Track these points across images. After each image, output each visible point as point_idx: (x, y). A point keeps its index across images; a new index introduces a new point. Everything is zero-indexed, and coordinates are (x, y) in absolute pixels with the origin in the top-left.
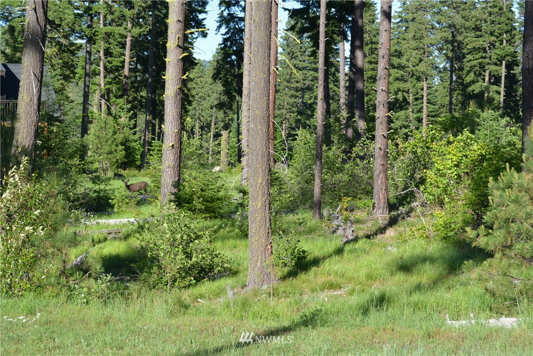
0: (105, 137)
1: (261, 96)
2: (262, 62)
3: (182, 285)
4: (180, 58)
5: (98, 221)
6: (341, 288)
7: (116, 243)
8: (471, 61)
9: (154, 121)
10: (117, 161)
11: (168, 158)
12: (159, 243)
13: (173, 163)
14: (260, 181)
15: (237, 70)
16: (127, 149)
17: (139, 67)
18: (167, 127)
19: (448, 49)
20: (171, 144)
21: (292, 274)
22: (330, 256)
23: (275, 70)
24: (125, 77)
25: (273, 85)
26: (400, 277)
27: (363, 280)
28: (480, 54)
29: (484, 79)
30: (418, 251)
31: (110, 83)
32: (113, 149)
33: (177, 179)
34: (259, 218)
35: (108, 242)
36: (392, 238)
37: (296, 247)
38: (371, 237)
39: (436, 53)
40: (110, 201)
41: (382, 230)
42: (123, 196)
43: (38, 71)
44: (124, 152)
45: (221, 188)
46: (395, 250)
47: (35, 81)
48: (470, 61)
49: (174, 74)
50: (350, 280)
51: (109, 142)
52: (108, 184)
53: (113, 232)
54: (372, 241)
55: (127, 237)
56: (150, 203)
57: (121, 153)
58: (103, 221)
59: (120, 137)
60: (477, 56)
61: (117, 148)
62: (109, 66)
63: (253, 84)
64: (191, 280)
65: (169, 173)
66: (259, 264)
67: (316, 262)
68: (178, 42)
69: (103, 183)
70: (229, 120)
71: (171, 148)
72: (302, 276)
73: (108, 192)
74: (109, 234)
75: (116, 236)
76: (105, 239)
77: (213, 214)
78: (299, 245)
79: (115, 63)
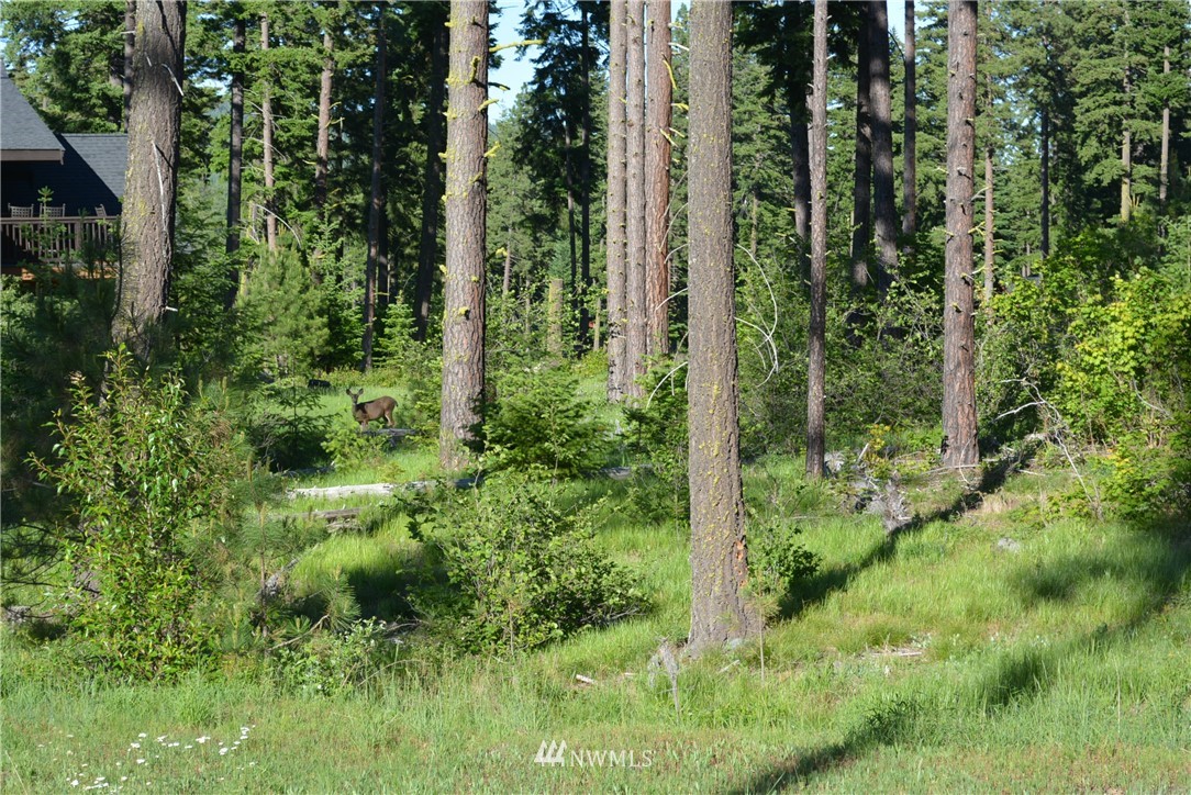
0: (282, 298)
1: (714, 189)
2: (713, 110)
3: (531, 640)
4: (480, 109)
5: (301, 490)
6: (909, 640)
7: (353, 543)
8: (1089, 112)
9: (383, 260)
10: (311, 353)
11: (455, 342)
12: (474, 544)
13: (469, 353)
14: (715, 390)
15: (568, 140)
16: (335, 323)
17: (345, 139)
18: (453, 270)
19: (1039, 88)
20: (462, 310)
21: (790, 609)
22: (866, 563)
23: (667, 137)
24: (319, 161)
25: (664, 172)
26: (1047, 612)
27: (961, 619)
28: (1110, 95)
29: (1119, 152)
30: (1074, 549)
31: (286, 177)
32: (302, 325)
33: (478, 389)
34: (716, 480)
35: (333, 541)
36: (1000, 518)
37: (791, 545)
38: (951, 517)
39: (1011, 95)
40: (324, 444)
41: (972, 501)
42: (351, 431)
43: (169, 143)
44: (326, 330)
45: (584, 409)
46: (1015, 548)
47: (161, 166)
48: (1088, 110)
49: (465, 148)
50: (930, 621)
51: (293, 310)
52: (315, 404)
53: (339, 515)
54: (957, 526)
55: (373, 528)
57: (319, 333)
58: (313, 491)
59: (316, 297)
60: (1103, 100)
61: (311, 321)
62: (284, 136)
63: (693, 161)
64: (551, 629)
65: (460, 376)
66: (716, 589)
67: (838, 579)
68: (475, 72)
69: (304, 403)
70: (544, 255)
71: (463, 317)
72: (812, 614)
73: (315, 423)
74: (330, 520)
75: (347, 526)
76: (325, 535)
77: (567, 471)
78: (799, 540)
79: (296, 131)
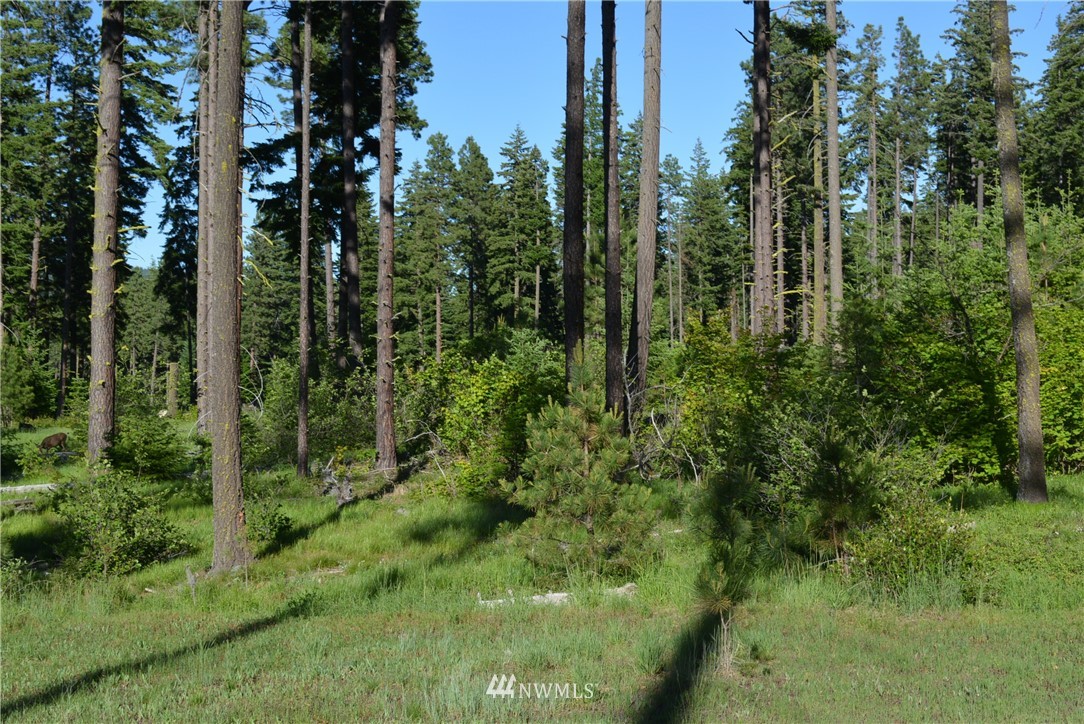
2: (226, 270)
3: (122, 570)
4: (111, 266)
6: (338, 565)
7: (28, 518)
8: (496, 265)
9: (73, 351)
10: (23, 407)
11: (96, 400)
12: (89, 515)
13: (105, 407)
14: (226, 427)
15: (187, 281)
16: (37, 390)
17: (51, 278)
18: (95, 358)
19: (466, 252)
20: (101, 382)
21: (273, 550)
22: (322, 524)
23: (239, 280)
24: (32, 292)
26: (415, 548)
27: (367, 552)
28: (507, 257)
29: (513, 290)
30: (437, 513)
31: (11, 301)
32: (17, 391)
33: (110, 428)
34: (227, 477)
35: (15, 517)
36: (403, 497)
37: (277, 514)
38: (376, 497)
39: (451, 256)
40: (17, 461)
41: (389, 488)
42: (34, 454)
44: (32, 394)
45: (172, 439)
46: (407, 513)
48: (495, 266)
49: (103, 288)
50: (350, 554)
51: (12, 381)
53: (23, 503)
54: (377, 502)
55: (42, 509)
56: (73, 462)
57: (28, 395)
59: (26, 374)
60: (503, 260)
61: (23, 389)
63: (211, 299)
64: (135, 563)
65: (99, 420)
66: (227, 538)
67: (304, 532)
68: (108, 244)
70: (177, 348)
71: (101, 386)
72: (286, 552)
73: (13, 448)
74: (16, 506)
75: (27, 509)
76: (12, 513)
77: (162, 475)
78: (281, 511)
